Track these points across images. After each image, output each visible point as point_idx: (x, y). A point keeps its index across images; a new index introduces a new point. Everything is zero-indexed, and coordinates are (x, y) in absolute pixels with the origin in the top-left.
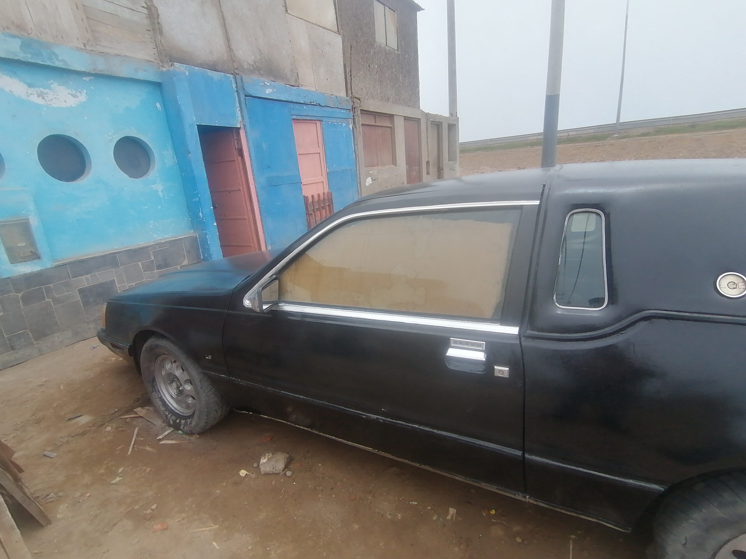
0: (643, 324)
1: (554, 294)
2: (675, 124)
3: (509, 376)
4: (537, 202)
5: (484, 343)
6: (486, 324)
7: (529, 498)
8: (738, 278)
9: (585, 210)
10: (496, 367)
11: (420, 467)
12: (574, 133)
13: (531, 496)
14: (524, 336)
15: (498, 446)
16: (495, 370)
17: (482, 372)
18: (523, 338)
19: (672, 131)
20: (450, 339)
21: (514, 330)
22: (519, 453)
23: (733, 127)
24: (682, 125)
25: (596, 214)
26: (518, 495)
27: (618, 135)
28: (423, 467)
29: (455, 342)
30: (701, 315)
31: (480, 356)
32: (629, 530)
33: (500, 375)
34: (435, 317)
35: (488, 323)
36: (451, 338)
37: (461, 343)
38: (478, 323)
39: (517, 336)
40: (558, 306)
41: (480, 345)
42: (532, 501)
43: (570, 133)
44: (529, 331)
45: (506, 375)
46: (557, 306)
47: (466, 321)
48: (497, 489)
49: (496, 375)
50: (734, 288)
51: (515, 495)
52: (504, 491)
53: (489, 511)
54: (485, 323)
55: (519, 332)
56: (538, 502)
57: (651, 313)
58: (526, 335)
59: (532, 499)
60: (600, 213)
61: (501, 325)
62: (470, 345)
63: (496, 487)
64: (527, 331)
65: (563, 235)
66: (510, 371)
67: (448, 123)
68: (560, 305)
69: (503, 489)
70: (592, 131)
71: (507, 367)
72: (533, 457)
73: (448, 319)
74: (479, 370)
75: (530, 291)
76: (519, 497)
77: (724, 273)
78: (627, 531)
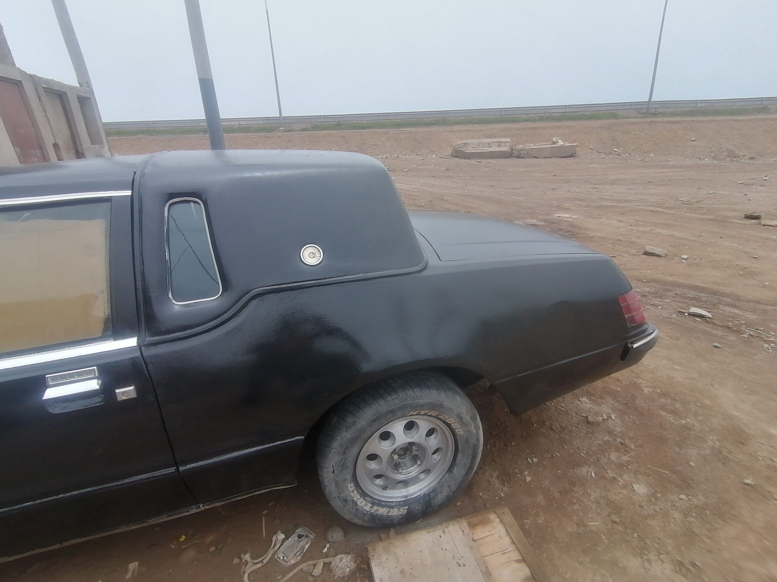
0: (254, 302)
1: (169, 292)
2: (326, 122)
3: (138, 395)
4: (129, 193)
5: (95, 368)
6: (95, 344)
7: (203, 506)
8: (315, 249)
9: (183, 199)
10: (117, 391)
11: (63, 546)
12: (245, 123)
13: (204, 503)
14: (144, 346)
15: (147, 474)
16: (117, 394)
17: (101, 402)
18: (143, 347)
19: (325, 128)
20: (45, 378)
21: (131, 342)
22: (172, 470)
23: (364, 128)
24: (331, 123)
25: (194, 203)
26: (191, 509)
27: (283, 128)
28: (65, 544)
29: (54, 379)
30: (295, 284)
31: (93, 385)
32: (295, 483)
33: (125, 398)
34: (19, 354)
35: (97, 343)
36: (47, 376)
37: (62, 377)
38: (83, 346)
39: (137, 347)
40: (176, 303)
41: (90, 372)
42: (207, 507)
43: (241, 123)
44: (149, 338)
45: (134, 395)
46: (174, 303)
47: (67, 348)
48: (168, 516)
49: (119, 399)
50: (314, 257)
51: (188, 511)
52: (176, 514)
53: (178, 540)
54: (93, 344)
55: (138, 342)
56: (213, 504)
57: (258, 291)
58: (145, 343)
59: (206, 505)
60: (198, 201)
61: (115, 339)
62: (76, 377)
63: (166, 516)
64: (146, 338)
65: (165, 227)
66: (137, 390)
67: (76, 95)
68: (177, 302)
69: (174, 513)
70: (261, 122)
71: (132, 386)
72: (188, 466)
73: (38, 353)
74: (97, 401)
75: (140, 295)
76: (194, 511)
77: (305, 246)
78: (295, 485)
